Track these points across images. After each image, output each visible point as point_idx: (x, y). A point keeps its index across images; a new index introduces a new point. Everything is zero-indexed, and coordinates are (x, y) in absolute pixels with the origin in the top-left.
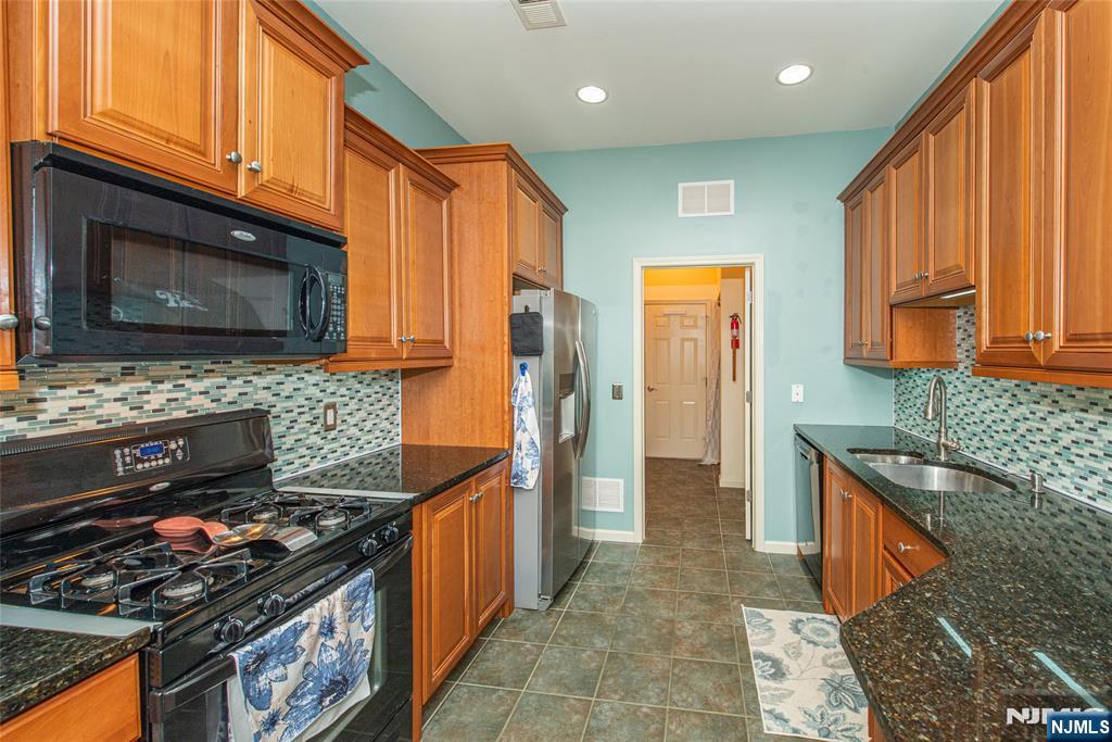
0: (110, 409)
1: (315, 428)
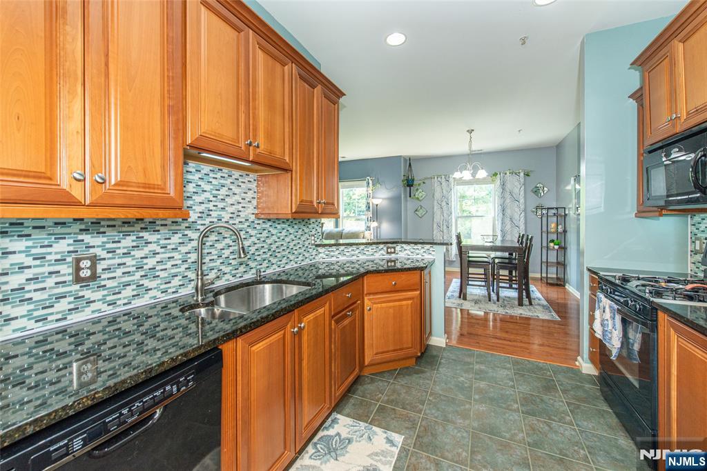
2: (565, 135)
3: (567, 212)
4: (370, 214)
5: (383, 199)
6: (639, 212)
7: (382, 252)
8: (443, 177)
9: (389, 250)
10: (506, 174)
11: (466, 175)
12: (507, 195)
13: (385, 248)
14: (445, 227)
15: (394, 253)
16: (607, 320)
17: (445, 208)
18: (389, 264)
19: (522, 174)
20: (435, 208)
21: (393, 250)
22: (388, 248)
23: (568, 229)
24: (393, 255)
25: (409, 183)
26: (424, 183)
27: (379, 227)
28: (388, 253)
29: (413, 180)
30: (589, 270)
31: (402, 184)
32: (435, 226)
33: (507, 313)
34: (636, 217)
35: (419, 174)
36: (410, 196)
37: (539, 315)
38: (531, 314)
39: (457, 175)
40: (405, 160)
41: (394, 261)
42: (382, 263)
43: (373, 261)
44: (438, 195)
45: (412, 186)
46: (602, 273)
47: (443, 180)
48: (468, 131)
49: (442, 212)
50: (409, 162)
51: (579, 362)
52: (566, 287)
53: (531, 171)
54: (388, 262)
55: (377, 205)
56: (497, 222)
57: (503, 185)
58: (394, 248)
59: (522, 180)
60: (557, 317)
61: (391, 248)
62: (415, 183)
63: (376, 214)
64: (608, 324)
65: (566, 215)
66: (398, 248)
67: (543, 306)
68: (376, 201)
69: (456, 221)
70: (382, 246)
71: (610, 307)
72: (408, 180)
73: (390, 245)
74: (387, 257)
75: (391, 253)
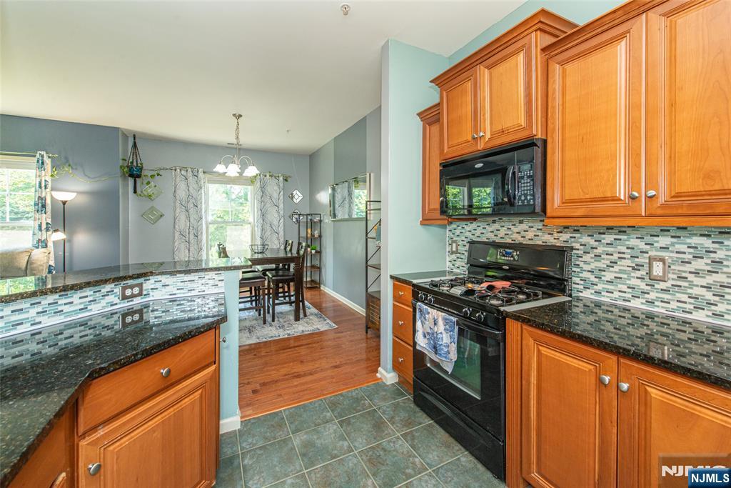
0: (515, 236)
1: (638, 274)
2: (320, 147)
3: (322, 219)
4: (46, 218)
5: (78, 193)
6: (423, 220)
7: (111, 298)
8: (190, 170)
9: (128, 292)
10: (265, 176)
11: (233, 170)
12: (267, 199)
13: (118, 290)
14: (192, 237)
15: (140, 294)
16: (441, 333)
17: (191, 211)
18: (129, 319)
19: (281, 179)
20: (178, 210)
21: (136, 290)
22: (124, 289)
23: (323, 234)
24: (137, 300)
25: (134, 173)
26: (158, 175)
27: (70, 241)
28: (124, 298)
29: (141, 169)
30: (392, 277)
31: (118, 171)
32: (177, 234)
33: (289, 335)
34: (421, 224)
35: (149, 160)
36: (135, 192)
37: (319, 327)
38: (311, 328)
39: (220, 168)
40: (125, 136)
41: (140, 312)
42: (110, 322)
43: (84, 324)
44: (182, 193)
45: (139, 176)
46: (415, 282)
47: (190, 174)
48: (234, 115)
49: (188, 217)
50: (135, 140)
51: (381, 373)
52: (322, 288)
53: (289, 177)
54: (124, 316)
55: (64, 203)
56: (256, 228)
57: (263, 188)
58: (140, 286)
59: (281, 185)
60: (334, 325)
61: (132, 287)
62: (144, 173)
63: (63, 217)
64: (442, 338)
65: (320, 221)
66: (148, 284)
67: (316, 315)
68: (60, 196)
69: (207, 228)
70: (108, 287)
71: (445, 319)
72: (130, 168)
73: (130, 282)
74: (125, 305)
75: (134, 296)
